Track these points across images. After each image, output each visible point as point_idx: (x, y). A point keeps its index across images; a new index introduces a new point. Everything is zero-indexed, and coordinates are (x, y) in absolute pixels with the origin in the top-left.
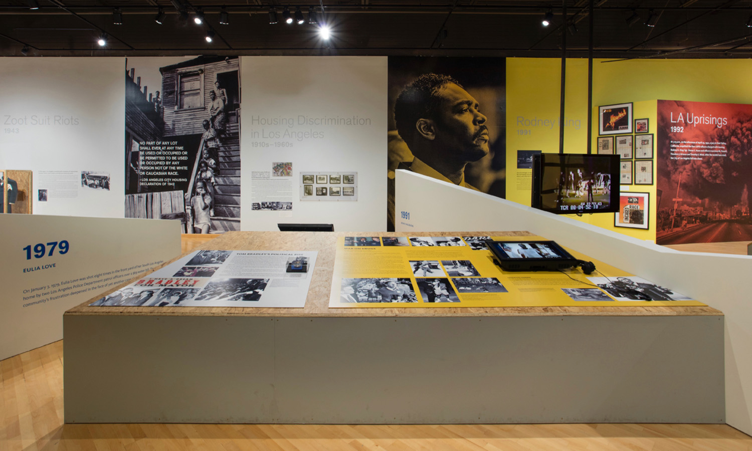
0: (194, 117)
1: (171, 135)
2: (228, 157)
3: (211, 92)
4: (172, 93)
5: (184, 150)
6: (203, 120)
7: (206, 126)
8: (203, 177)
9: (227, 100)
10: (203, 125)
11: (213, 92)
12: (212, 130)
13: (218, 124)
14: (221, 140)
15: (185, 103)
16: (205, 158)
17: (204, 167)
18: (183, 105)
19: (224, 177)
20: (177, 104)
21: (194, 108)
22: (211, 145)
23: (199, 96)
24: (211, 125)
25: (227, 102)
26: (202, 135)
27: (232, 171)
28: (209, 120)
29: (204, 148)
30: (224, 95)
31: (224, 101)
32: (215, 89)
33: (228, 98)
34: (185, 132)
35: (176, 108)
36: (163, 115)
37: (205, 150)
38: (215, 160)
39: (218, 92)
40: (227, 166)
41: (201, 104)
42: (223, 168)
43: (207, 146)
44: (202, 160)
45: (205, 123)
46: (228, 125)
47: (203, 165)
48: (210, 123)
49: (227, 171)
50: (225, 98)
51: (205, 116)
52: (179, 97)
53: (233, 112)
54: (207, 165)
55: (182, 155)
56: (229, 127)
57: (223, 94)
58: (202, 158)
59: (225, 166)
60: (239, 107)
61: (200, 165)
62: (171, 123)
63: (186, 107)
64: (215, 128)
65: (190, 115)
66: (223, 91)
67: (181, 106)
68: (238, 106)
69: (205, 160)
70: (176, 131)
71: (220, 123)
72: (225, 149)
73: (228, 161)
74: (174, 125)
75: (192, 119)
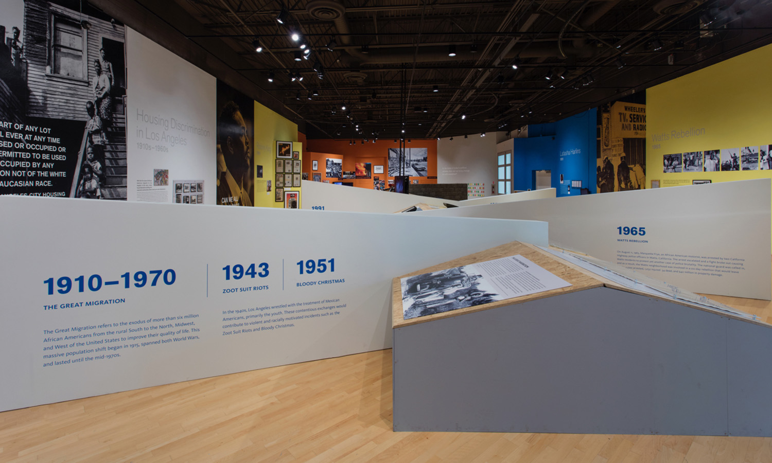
0: (75, 92)
1: (41, 116)
2: (116, 160)
3: (96, 62)
4: (41, 40)
5: (61, 145)
6: (87, 101)
7: (91, 111)
8: (87, 188)
9: (113, 80)
10: (87, 108)
11: (98, 62)
12: (97, 118)
13: (104, 111)
14: (108, 136)
15: (62, 65)
16: (89, 160)
17: (88, 173)
18: (59, 68)
19: (111, 187)
20: (49, 64)
21: (75, 78)
22: (97, 140)
23: (81, 61)
24: (96, 111)
25: (113, 83)
26: (84, 123)
27: (119, 179)
28: (94, 102)
29: (88, 144)
30: (110, 72)
31: (110, 79)
32: (101, 60)
33: (114, 77)
34: (62, 114)
35: (48, 69)
36: (27, 76)
37: (89, 147)
38: (101, 164)
39: (104, 65)
40: (114, 172)
41: (84, 76)
42: (110, 175)
43: (91, 142)
44: (85, 162)
45: (88, 106)
46: (114, 115)
47: (87, 170)
48: (95, 107)
49: (114, 180)
50: (111, 76)
51: (89, 95)
52: (53, 52)
53: (120, 98)
54: (91, 170)
55: (57, 153)
56: (116, 118)
57: (109, 68)
58: (85, 160)
59: (112, 173)
60: (125, 94)
61: (82, 171)
62: (41, 94)
63: (63, 72)
64: (100, 116)
65: (70, 89)
66: (109, 65)
67: (56, 70)
68: (123, 92)
69: (89, 162)
70: (49, 109)
71: (106, 110)
72: (112, 148)
73: (115, 165)
74: (45, 98)
75: (72, 95)
